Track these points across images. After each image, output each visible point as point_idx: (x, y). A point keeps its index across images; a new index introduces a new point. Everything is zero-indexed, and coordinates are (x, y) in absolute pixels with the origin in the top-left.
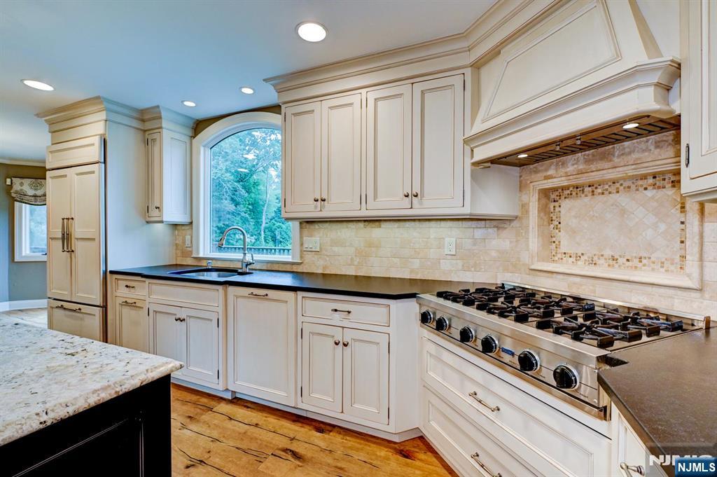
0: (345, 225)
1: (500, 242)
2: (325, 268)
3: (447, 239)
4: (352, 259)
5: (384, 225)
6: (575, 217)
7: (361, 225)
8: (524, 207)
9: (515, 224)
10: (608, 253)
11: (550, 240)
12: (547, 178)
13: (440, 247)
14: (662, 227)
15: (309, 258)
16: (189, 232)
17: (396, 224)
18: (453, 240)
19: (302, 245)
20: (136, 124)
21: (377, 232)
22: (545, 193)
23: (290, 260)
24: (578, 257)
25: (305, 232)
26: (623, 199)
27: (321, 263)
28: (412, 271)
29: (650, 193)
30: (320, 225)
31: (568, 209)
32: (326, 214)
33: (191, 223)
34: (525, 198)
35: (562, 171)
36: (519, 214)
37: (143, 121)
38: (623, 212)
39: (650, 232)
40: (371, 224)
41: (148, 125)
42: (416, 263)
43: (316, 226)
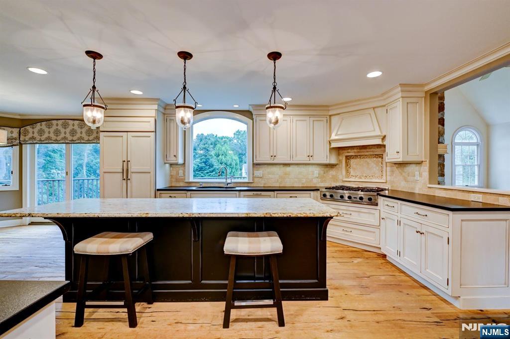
0: (275, 166)
1: (332, 172)
2: (264, 184)
3: (315, 172)
4: (278, 180)
5: (291, 166)
6: (355, 164)
7: (282, 166)
8: (340, 161)
9: (337, 166)
10: (364, 175)
11: (347, 171)
12: (348, 152)
13: (313, 174)
14: (377, 168)
15: (256, 180)
16: (182, 168)
17: (296, 166)
18: (317, 172)
19: (253, 174)
20: (162, 110)
21: (288, 169)
22: (347, 157)
23: (248, 181)
24: (356, 176)
25: (255, 169)
26: (368, 160)
27: (263, 182)
28: (303, 184)
29: (375, 159)
30: (263, 166)
31: (353, 162)
32: (275, 162)
33: (184, 164)
34: (341, 158)
35: (353, 151)
36: (338, 163)
37: (165, 109)
38: (368, 164)
39: (375, 169)
40: (286, 166)
41: (168, 112)
42: (304, 181)
43: (261, 166)
